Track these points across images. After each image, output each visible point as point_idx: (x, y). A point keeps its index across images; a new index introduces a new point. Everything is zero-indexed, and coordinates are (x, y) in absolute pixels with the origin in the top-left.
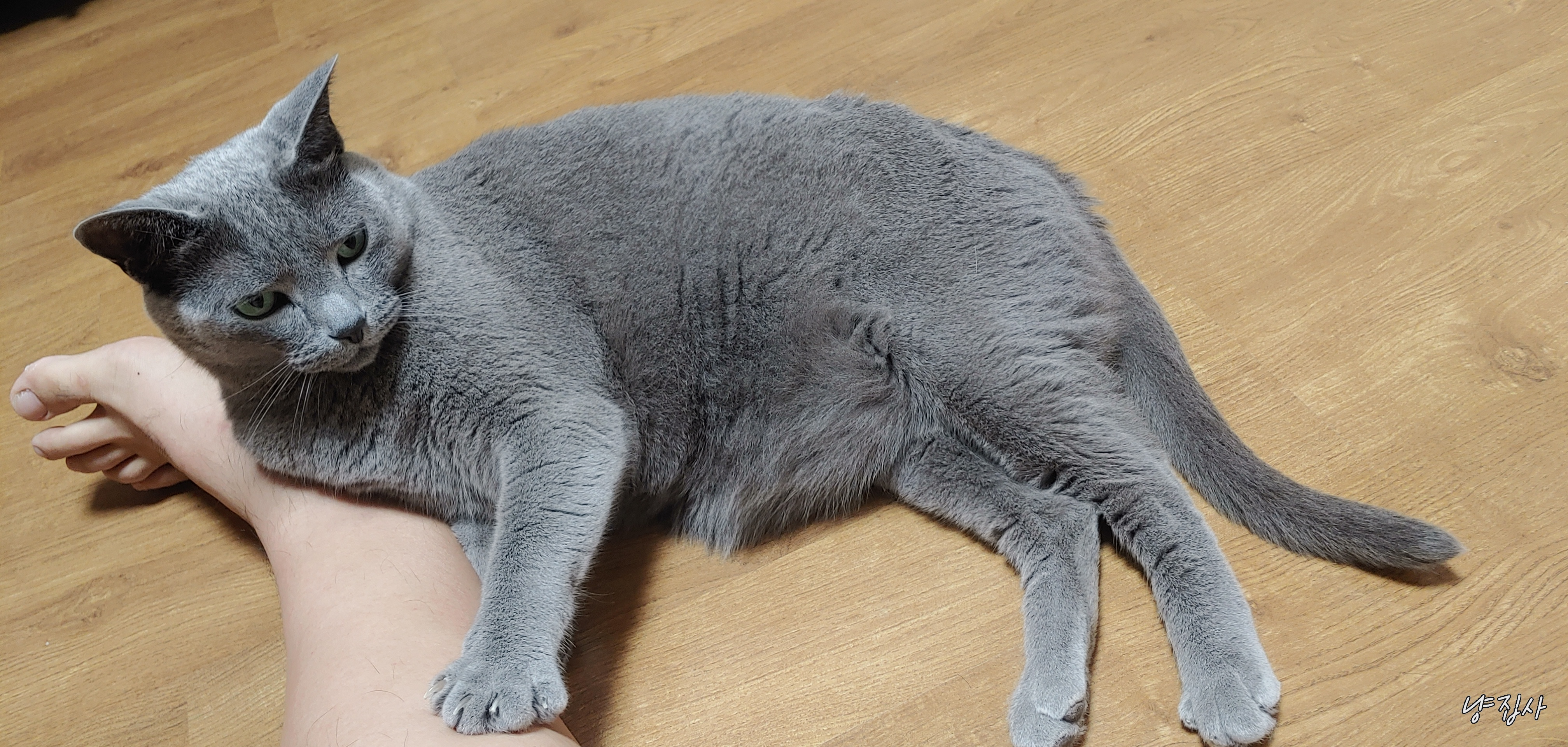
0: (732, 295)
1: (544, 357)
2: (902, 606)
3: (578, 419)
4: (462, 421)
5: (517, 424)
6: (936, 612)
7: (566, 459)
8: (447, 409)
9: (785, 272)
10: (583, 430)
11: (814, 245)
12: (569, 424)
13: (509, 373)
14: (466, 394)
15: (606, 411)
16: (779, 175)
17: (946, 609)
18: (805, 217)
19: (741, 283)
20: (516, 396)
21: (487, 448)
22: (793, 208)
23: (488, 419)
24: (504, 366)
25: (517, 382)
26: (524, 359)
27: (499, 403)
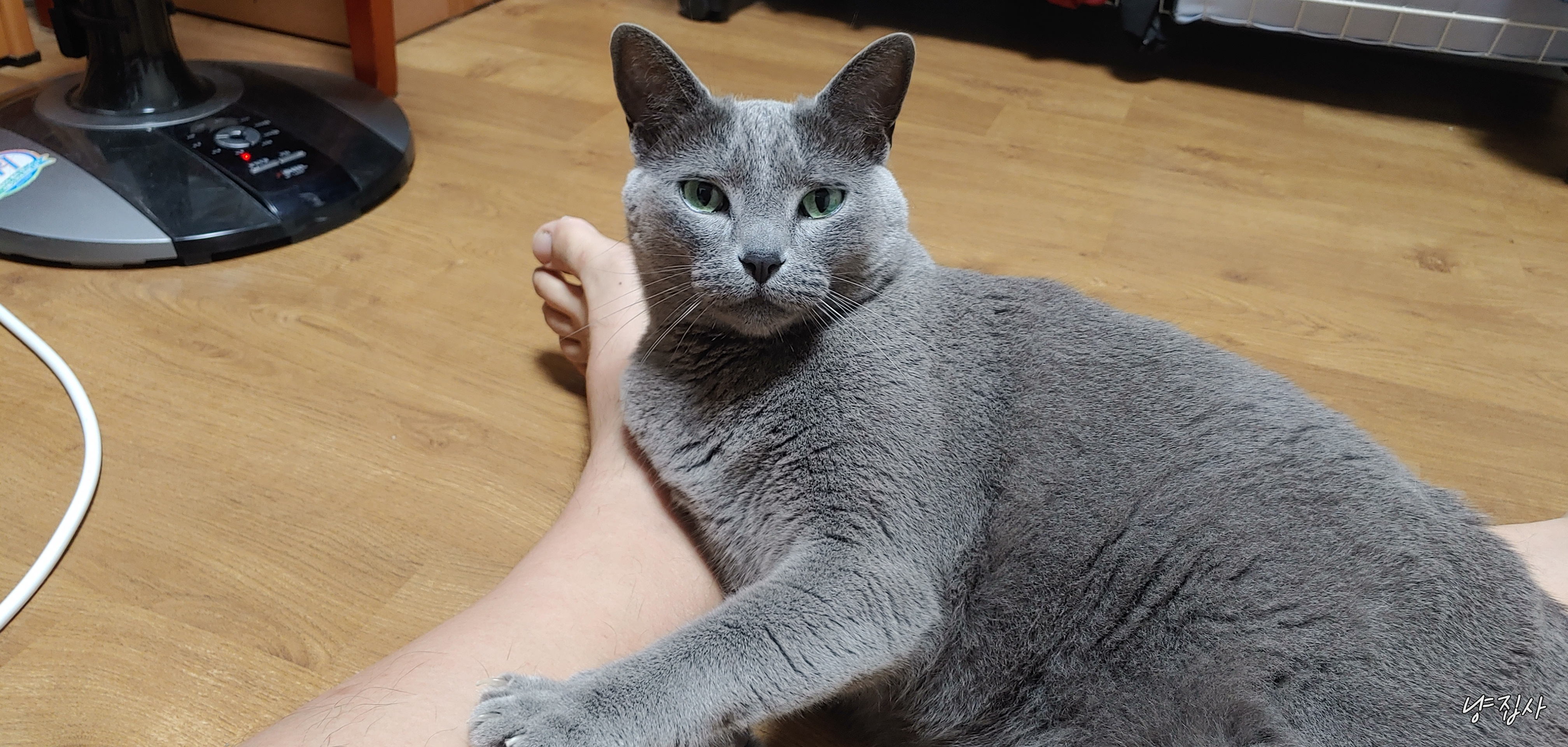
4: (793, 498)
8: (788, 477)
21: (789, 541)
23: (812, 515)
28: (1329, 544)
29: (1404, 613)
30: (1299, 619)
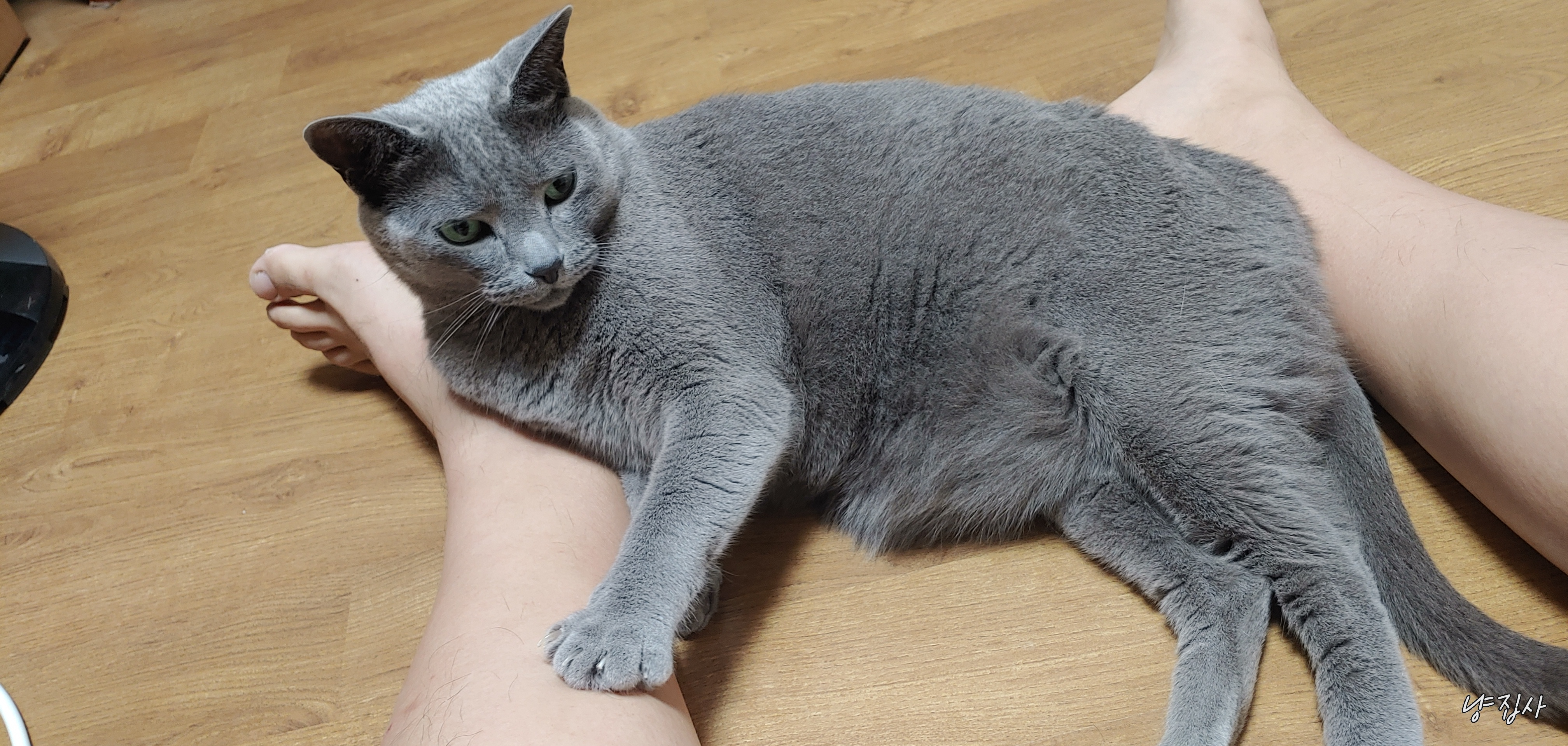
0: (923, 299)
1: (727, 330)
2: (1050, 642)
3: (747, 397)
4: (639, 378)
5: (688, 390)
6: (1083, 656)
7: (727, 434)
8: (627, 365)
9: (980, 282)
10: (750, 409)
11: (1015, 259)
12: (738, 400)
13: (690, 340)
14: (647, 353)
15: (776, 394)
16: (995, 181)
17: (1096, 654)
18: (1012, 229)
19: (935, 286)
20: (693, 364)
21: (657, 409)
22: (1002, 217)
23: (662, 381)
24: (687, 332)
25: (696, 350)
26: (708, 328)
27: (676, 367)
28: (1017, 193)
29: (1088, 208)
30: (1024, 254)
